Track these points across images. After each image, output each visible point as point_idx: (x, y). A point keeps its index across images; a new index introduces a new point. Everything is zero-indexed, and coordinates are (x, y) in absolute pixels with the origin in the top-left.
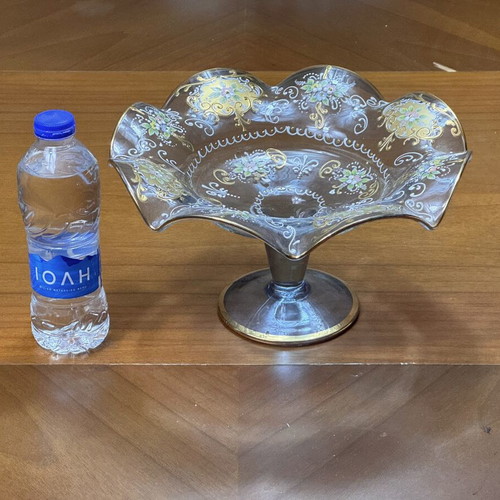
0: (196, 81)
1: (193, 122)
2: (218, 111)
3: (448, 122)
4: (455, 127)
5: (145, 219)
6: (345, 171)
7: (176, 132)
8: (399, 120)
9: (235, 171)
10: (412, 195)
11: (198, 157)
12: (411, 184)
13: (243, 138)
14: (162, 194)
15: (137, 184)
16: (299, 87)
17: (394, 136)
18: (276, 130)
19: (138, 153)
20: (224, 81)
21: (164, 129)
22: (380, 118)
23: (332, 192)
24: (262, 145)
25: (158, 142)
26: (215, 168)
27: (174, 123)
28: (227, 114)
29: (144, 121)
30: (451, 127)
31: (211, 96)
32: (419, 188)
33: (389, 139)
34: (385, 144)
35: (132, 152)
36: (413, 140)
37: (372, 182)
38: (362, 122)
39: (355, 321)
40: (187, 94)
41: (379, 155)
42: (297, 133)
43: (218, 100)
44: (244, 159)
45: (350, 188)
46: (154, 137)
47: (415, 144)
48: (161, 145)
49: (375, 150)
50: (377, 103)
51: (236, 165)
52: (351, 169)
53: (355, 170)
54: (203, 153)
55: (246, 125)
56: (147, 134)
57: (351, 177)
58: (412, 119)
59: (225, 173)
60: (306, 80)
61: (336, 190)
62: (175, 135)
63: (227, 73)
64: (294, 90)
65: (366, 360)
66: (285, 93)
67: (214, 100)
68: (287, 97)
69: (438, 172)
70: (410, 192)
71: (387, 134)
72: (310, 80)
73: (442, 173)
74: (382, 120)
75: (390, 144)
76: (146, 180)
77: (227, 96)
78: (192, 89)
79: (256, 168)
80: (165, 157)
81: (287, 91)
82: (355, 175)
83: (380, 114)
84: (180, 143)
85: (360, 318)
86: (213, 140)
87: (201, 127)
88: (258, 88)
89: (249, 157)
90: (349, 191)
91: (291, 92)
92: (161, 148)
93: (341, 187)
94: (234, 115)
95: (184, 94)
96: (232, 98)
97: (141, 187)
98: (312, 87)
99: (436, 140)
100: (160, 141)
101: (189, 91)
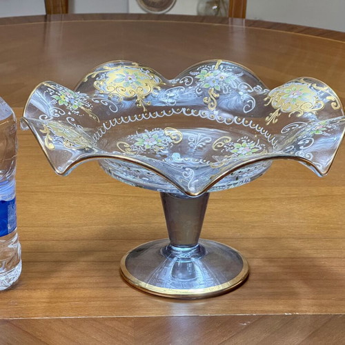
0: (102, 69)
1: (100, 100)
3: (328, 98)
4: (335, 101)
5: (51, 164)
7: (84, 106)
8: (284, 98)
9: (136, 144)
10: (301, 147)
11: (103, 129)
12: (299, 141)
14: (68, 144)
15: (45, 134)
16: (193, 76)
17: (280, 111)
18: (174, 111)
19: (49, 118)
20: (127, 70)
21: (72, 102)
22: (266, 99)
24: (161, 124)
25: (67, 111)
28: (130, 96)
29: (54, 94)
30: (331, 101)
31: (115, 81)
32: (308, 142)
33: (276, 114)
34: (272, 118)
35: (43, 118)
36: (297, 113)
37: (261, 151)
38: (250, 103)
39: (245, 280)
40: (95, 79)
41: (266, 128)
42: (192, 114)
43: (121, 84)
44: (144, 135)
46: (63, 107)
47: (299, 116)
48: (69, 113)
49: (262, 124)
50: (263, 90)
51: (137, 139)
52: (241, 143)
53: (245, 143)
54: (108, 126)
55: (146, 106)
56: (57, 104)
57: (242, 149)
58: (296, 97)
59: (127, 145)
62: (82, 108)
63: (130, 64)
64: (190, 79)
65: (252, 312)
66: (181, 82)
67: (118, 84)
68: (183, 85)
69: (325, 129)
70: (299, 146)
71: (273, 110)
73: (328, 129)
74: (268, 100)
75: (276, 118)
76: (54, 132)
77: (130, 81)
78: (98, 76)
79: (155, 143)
80: (73, 122)
82: (245, 147)
83: (266, 96)
84: (86, 114)
85: (250, 278)
86: (118, 116)
87: (106, 104)
89: (150, 133)
91: (186, 81)
92: (69, 116)
93: (232, 156)
94: (136, 98)
95: (92, 80)
96: (134, 83)
97: (48, 137)
98: (205, 76)
99: (318, 112)
100: (69, 111)
101: (96, 77)
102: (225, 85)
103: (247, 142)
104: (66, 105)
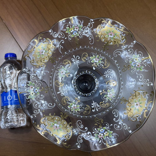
2: (102, 38)
6: (113, 89)
13: (102, 51)
23: (100, 91)
26: (86, 52)
27: (82, 32)
60: (138, 53)
72: (138, 55)
81: (130, 50)
88: (125, 41)
90: (103, 97)
93: (105, 92)
98: (135, 58)
102: (135, 69)
103: (115, 93)
104: (69, 33)
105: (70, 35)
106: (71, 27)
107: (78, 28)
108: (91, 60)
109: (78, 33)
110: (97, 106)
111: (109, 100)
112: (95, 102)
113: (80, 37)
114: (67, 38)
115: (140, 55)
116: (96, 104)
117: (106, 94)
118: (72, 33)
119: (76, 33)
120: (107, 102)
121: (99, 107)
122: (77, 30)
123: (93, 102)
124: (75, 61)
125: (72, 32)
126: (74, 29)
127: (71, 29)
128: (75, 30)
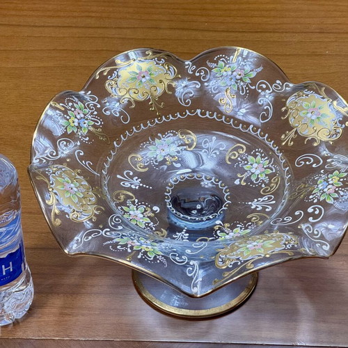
0: (114, 64)
1: (110, 110)
2: (134, 96)
6: (250, 158)
7: (94, 126)
8: (302, 115)
9: (149, 155)
10: (311, 219)
12: (310, 204)
13: (156, 121)
14: (75, 216)
16: (210, 69)
17: (296, 132)
18: (188, 113)
20: (140, 64)
21: (82, 124)
22: (283, 109)
23: (237, 182)
25: (76, 140)
26: (130, 154)
27: (92, 114)
28: (143, 99)
29: (63, 118)
31: (128, 81)
32: (317, 212)
33: (292, 134)
36: (313, 140)
37: (274, 175)
38: (267, 111)
40: (105, 78)
42: (207, 115)
45: (253, 179)
46: (72, 135)
47: (315, 144)
48: (78, 144)
50: (282, 86)
52: (255, 156)
53: (259, 157)
54: (119, 142)
55: (159, 109)
56: (66, 133)
57: (255, 165)
58: (314, 117)
59: (139, 158)
60: (217, 62)
61: (241, 179)
62: (91, 129)
63: (144, 55)
64: (206, 72)
66: (197, 74)
67: (130, 85)
68: (199, 79)
70: (309, 215)
71: (291, 128)
72: (221, 63)
74: (286, 111)
75: (292, 139)
76: (61, 200)
77: (143, 80)
78: (111, 73)
79: (168, 151)
80: (82, 159)
81: (200, 72)
82: (259, 163)
83: (284, 104)
84: (97, 138)
87: (118, 115)
88: (173, 68)
89: (162, 139)
90: (252, 183)
91: (202, 73)
92: (78, 148)
93: (245, 176)
94: (149, 100)
95: (103, 79)
96: (148, 82)
97: (55, 210)
98: (223, 70)
99: (335, 142)
100: (78, 139)
101: (107, 75)
102: (242, 84)
103: (262, 157)
104: (75, 131)
105: (80, 134)
106: (68, 117)
107: (79, 111)
108: (155, 158)
109: (87, 120)
110: (263, 201)
111: (266, 175)
112: (252, 201)
113: (98, 123)
114: (81, 142)
115: (223, 61)
116: (258, 201)
117: (250, 176)
118: (79, 127)
119: (86, 121)
120: (270, 180)
121: (269, 198)
122: (82, 116)
123: (250, 203)
124: (131, 184)
125: (76, 124)
126: (76, 117)
127: (70, 121)
128: (78, 117)
